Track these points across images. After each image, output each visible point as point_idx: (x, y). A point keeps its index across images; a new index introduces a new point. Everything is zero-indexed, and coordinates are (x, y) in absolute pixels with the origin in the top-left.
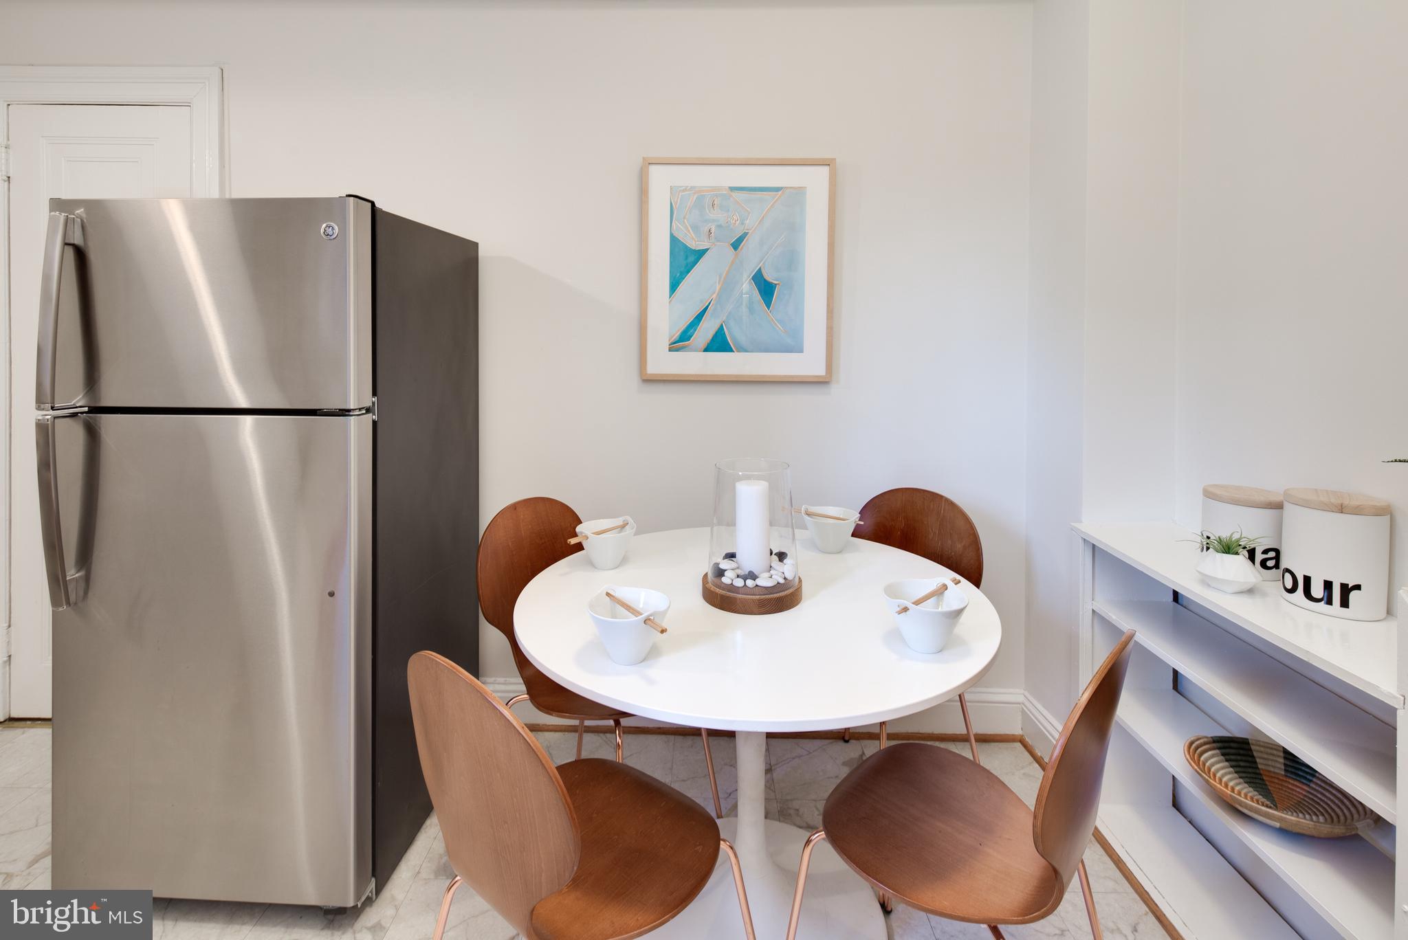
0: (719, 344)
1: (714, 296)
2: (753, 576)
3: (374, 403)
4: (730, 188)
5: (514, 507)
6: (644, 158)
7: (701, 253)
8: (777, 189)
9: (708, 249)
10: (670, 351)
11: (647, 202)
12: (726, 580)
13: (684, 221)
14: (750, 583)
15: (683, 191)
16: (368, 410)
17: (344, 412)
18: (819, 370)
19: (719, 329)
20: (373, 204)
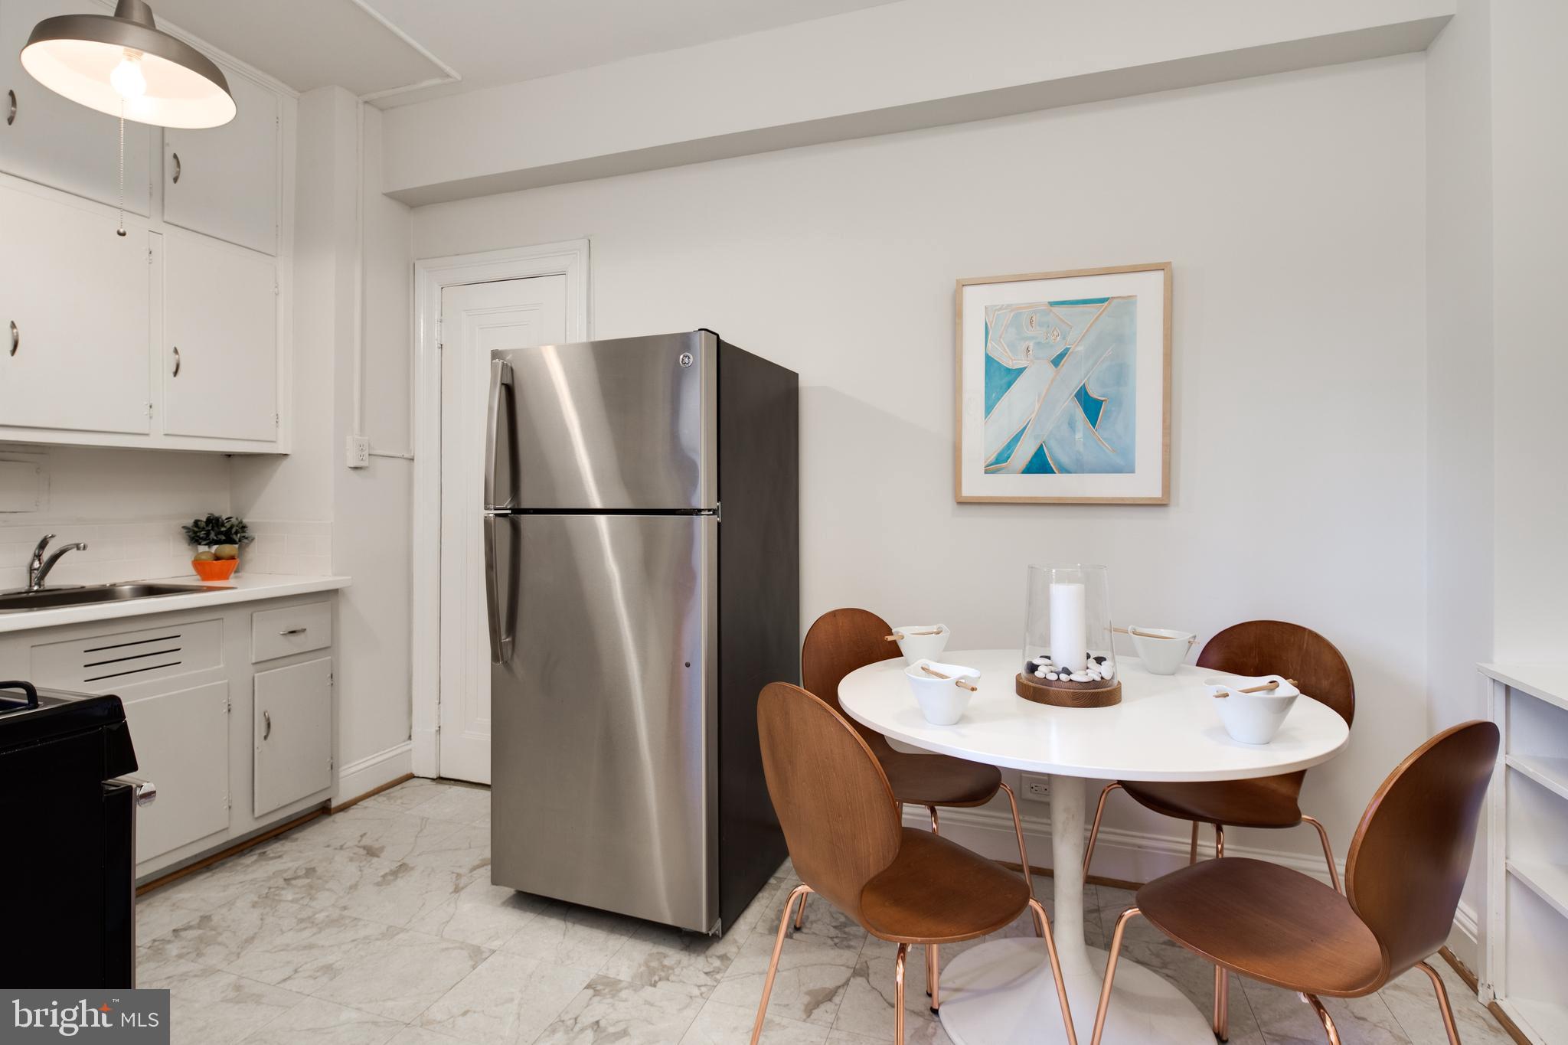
0: (1039, 465)
1: (1033, 416)
2: (1067, 672)
3: (718, 507)
4: (1049, 303)
5: (834, 614)
6: (957, 280)
7: (1021, 371)
8: (1103, 300)
9: (1025, 368)
10: (985, 473)
11: (961, 324)
12: (1039, 674)
13: (1000, 341)
14: (1064, 677)
15: (1000, 309)
16: (715, 512)
17: (698, 512)
18: (1155, 492)
19: (1038, 450)
20: (718, 335)
